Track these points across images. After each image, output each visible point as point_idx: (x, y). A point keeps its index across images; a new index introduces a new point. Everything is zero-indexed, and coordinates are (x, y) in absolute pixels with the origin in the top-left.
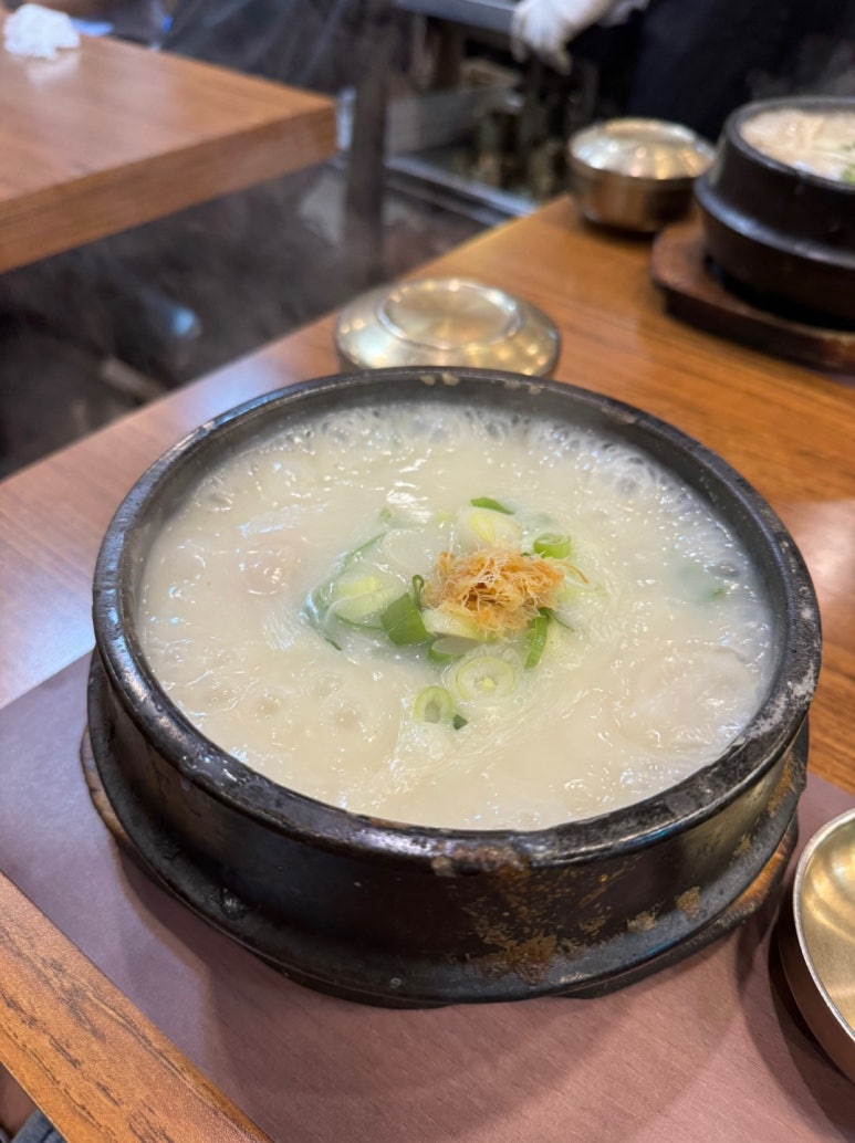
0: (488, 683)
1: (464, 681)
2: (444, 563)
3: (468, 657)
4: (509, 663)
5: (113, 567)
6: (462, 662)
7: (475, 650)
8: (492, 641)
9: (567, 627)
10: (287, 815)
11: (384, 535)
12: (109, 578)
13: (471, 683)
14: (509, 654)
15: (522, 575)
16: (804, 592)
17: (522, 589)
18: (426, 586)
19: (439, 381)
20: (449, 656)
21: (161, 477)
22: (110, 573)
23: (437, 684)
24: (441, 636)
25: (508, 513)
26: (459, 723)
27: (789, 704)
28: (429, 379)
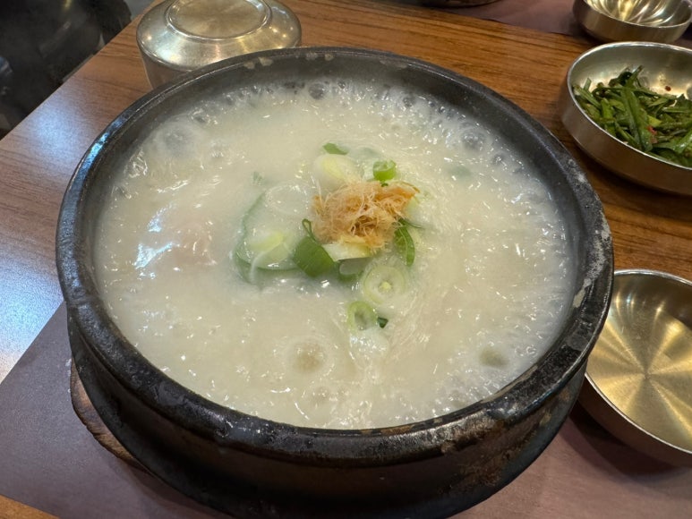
0: (386, 286)
1: (370, 289)
2: (318, 205)
3: (367, 271)
4: (394, 266)
5: (76, 284)
6: (364, 276)
7: (370, 265)
8: (379, 253)
9: (420, 228)
10: (319, 451)
11: (264, 194)
12: (79, 294)
13: (376, 290)
14: (393, 260)
15: (388, 201)
16: (572, 163)
17: (391, 211)
18: (313, 226)
19: (258, 65)
20: (354, 275)
21: (81, 195)
22: (77, 290)
23: (356, 299)
24: (342, 261)
25: (344, 154)
26: (383, 322)
27: (604, 246)
28: (250, 65)
